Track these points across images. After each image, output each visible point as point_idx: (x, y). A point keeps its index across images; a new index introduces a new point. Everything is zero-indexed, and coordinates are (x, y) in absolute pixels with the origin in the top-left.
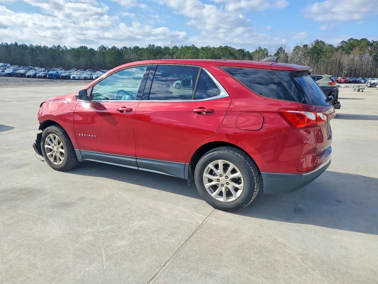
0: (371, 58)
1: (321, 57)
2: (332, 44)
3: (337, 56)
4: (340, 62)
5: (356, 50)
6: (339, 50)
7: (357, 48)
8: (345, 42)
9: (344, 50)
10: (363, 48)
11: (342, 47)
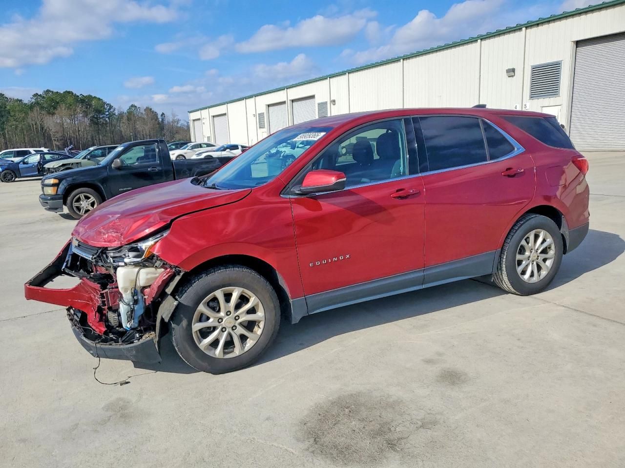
0: (87, 121)
1: (8, 120)
2: (20, 99)
3: (34, 117)
4: (42, 128)
5: (62, 109)
6: (35, 108)
7: (63, 106)
8: (40, 95)
9: (42, 108)
10: (71, 106)
11: (37, 103)
